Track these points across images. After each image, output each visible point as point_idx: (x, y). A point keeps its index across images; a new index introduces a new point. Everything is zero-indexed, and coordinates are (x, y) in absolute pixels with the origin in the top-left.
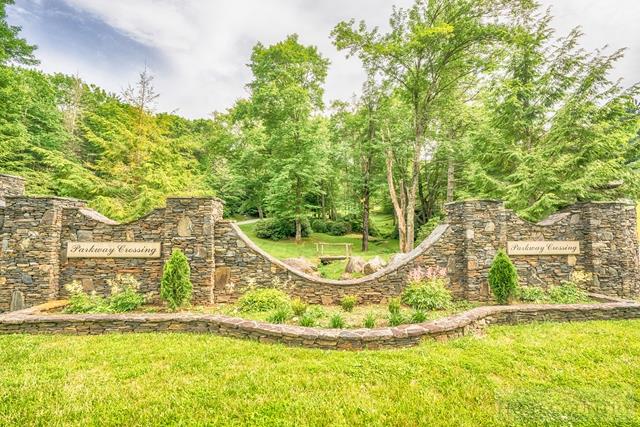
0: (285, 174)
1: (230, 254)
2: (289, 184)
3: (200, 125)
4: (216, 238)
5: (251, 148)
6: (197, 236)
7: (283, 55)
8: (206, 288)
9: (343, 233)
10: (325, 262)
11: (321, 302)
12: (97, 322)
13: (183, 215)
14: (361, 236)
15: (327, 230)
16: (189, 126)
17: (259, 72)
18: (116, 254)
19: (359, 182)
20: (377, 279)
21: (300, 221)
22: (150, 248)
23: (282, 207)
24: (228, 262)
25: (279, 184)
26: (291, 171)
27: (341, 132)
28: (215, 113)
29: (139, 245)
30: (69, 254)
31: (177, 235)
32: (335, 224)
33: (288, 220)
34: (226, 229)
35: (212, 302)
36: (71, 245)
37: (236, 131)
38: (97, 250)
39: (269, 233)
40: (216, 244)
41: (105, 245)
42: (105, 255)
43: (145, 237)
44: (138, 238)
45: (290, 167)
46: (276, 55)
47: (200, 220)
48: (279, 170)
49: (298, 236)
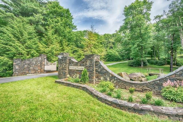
0: (136, 46)
1: (99, 70)
2: (137, 49)
3: (114, 35)
4: (96, 66)
5: (126, 39)
6: (91, 65)
7: (133, 7)
8: (93, 79)
9: (163, 65)
10: (150, 75)
11: (126, 88)
12: (68, 84)
13: (88, 59)
14: (169, 66)
15: (156, 63)
16: (111, 36)
17: (126, 15)
18: (77, 69)
19: (168, 45)
20: (149, 83)
21: (143, 61)
22: (82, 68)
23: (136, 56)
24: (99, 72)
25: (134, 49)
26: (138, 44)
27: (161, 27)
28: (116, 31)
29: (80, 67)
30: (70, 69)
31: (87, 65)
32: (159, 61)
33: (139, 60)
34: (98, 63)
35: (95, 83)
36: (70, 67)
37: (122, 35)
38: (74, 68)
39: (132, 65)
40: (96, 67)
41: (75, 67)
42: (75, 69)
43: (82, 65)
44: (80, 65)
45: (137, 43)
46: (131, 8)
47: (91, 60)
48: (134, 44)
49: (142, 65)
